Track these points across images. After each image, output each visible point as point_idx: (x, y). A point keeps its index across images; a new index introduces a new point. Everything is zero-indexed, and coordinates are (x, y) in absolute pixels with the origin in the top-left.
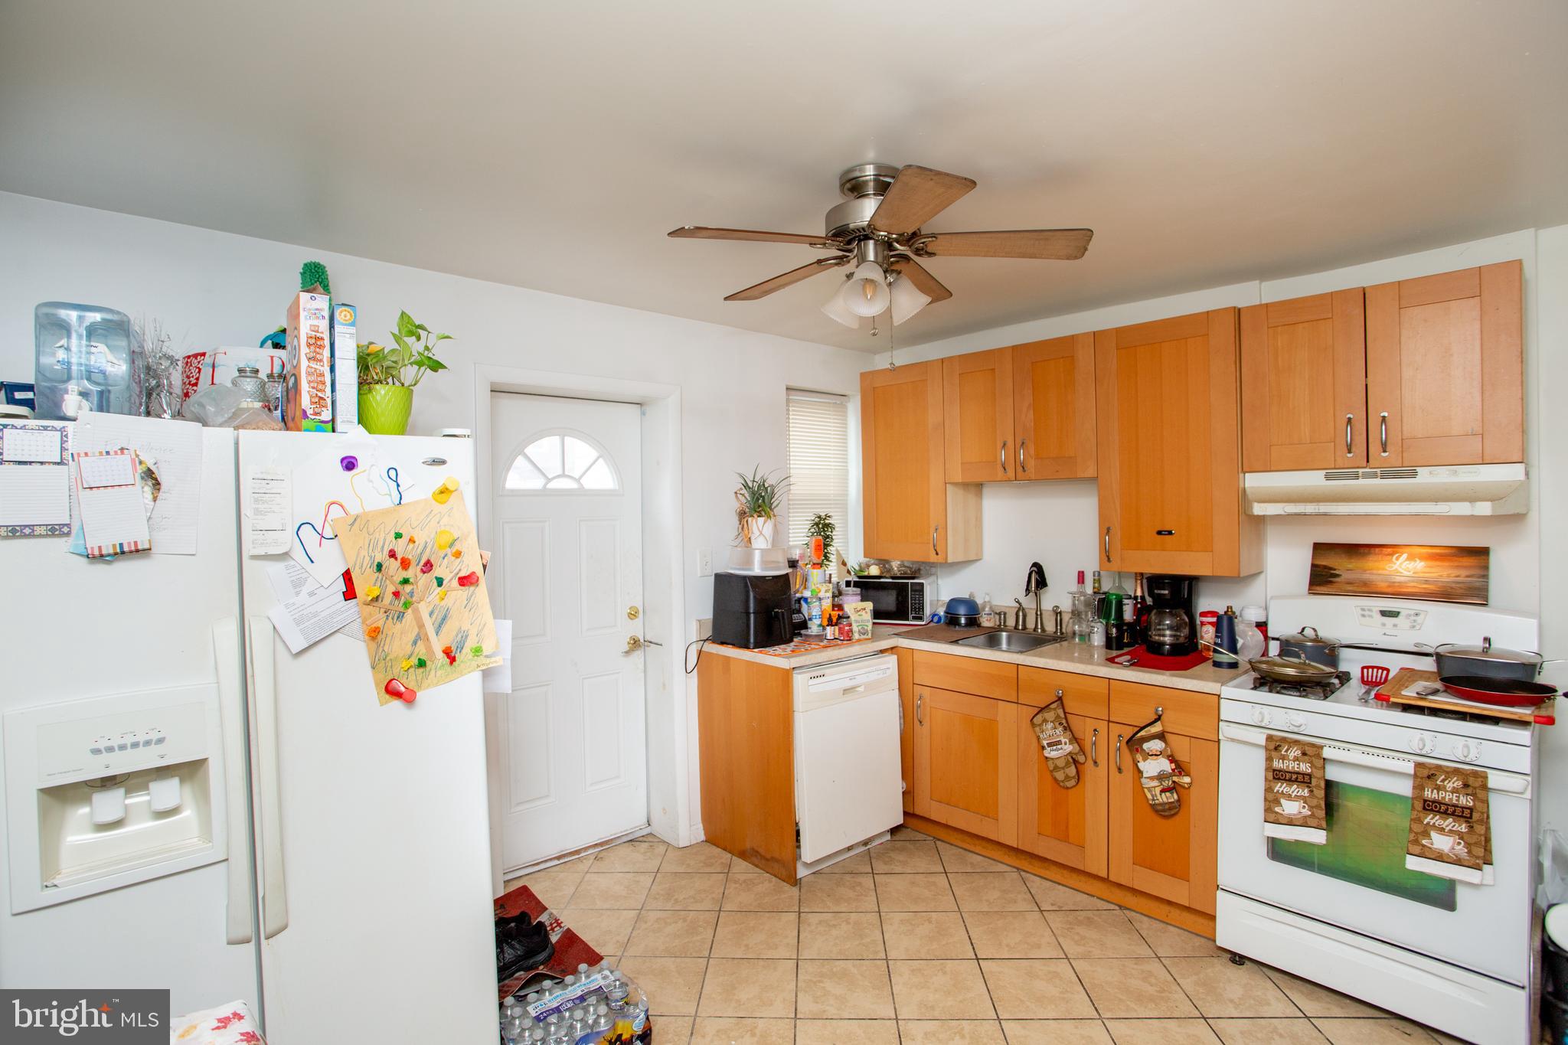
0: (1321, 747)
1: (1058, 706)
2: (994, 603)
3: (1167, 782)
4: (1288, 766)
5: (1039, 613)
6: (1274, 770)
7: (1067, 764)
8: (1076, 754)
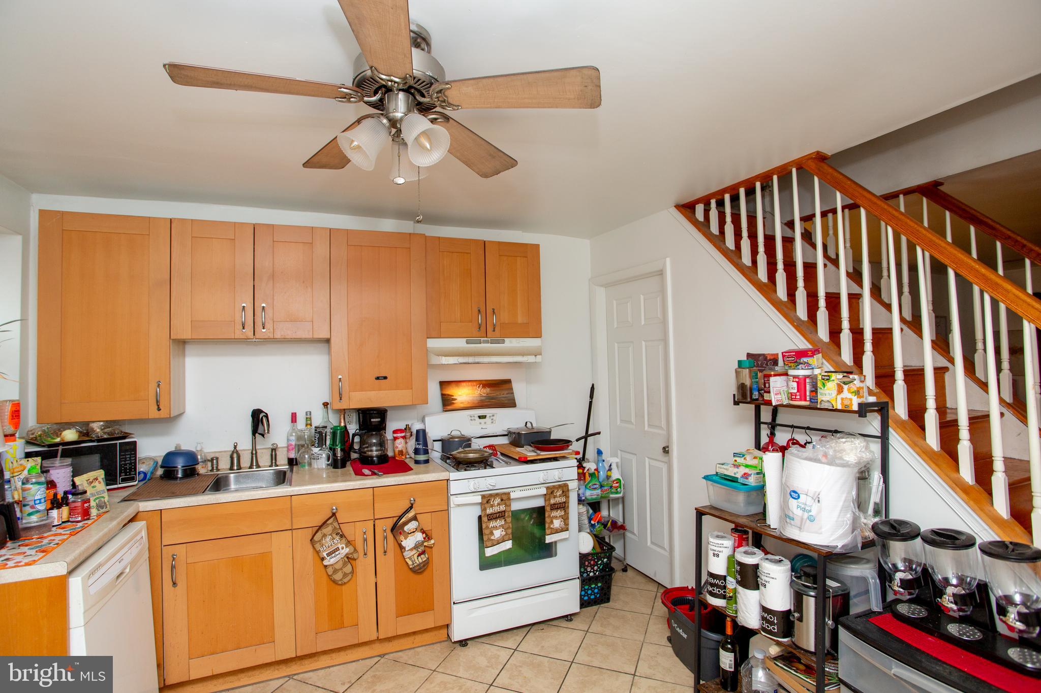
0: (509, 494)
1: (334, 520)
2: (206, 450)
3: (421, 548)
4: (495, 510)
5: (254, 452)
6: (488, 515)
7: (345, 564)
8: (352, 554)
